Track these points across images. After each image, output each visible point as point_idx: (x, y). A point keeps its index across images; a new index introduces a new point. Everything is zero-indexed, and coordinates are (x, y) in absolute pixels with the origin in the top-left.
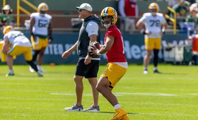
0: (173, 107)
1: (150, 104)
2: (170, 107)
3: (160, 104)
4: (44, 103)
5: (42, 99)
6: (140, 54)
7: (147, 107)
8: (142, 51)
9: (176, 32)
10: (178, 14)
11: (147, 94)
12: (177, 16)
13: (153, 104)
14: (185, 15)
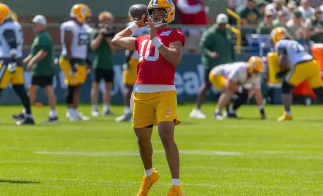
0: (237, 173)
1: (199, 169)
2: (231, 174)
3: (215, 168)
4: (25, 168)
5: (21, 162)
6: (182, 86)
7: (193, 173)
8: (185, 81)
9: (242, 51)
10: (244, 21)
11: (194, 152)
12: (242, 24)
13: (203, 168)
14: (256, 23)
